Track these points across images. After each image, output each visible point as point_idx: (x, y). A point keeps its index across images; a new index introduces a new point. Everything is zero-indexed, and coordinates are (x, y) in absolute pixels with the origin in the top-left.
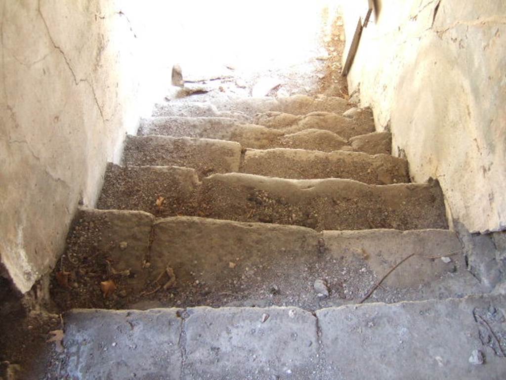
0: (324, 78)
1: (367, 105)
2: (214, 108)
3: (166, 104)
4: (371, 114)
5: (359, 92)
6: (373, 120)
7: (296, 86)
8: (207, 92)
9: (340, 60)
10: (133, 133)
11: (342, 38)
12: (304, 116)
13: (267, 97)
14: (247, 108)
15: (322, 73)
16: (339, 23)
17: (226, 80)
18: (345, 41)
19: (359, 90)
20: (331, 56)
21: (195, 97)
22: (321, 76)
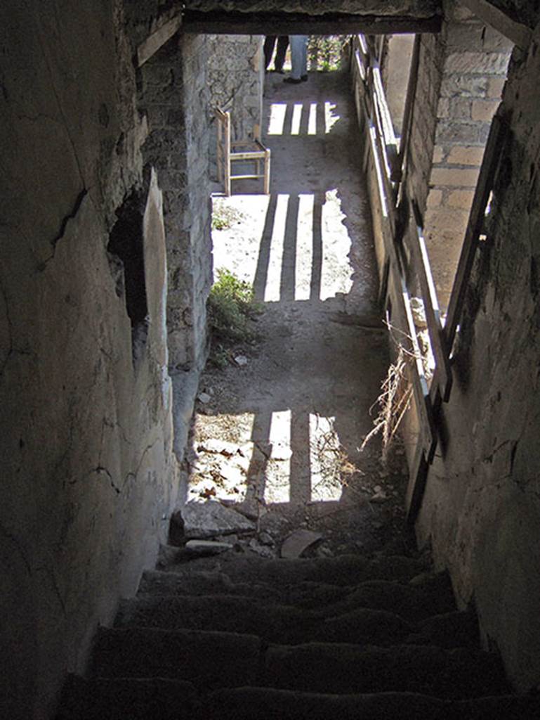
0: (381, 528)
1: (442, 569)
2: (227, 579)
3: (159, 573)
4: (449, 582)
5: (431, 549)
6: (452, 592)
7: (343, 540)
8: (217, 554)
9: (403, 503)
10: (106, 623)
11: (404, 472)
12: (354, 588)
13: (303, 560)
14: (273, 577)
15: (380, 521)
16: (399, 452)
17: (245, 534)
18: (408, 476)
19: (431, 545)
20: (390, 496)
21: (201, 561)
22: (378, 525)
